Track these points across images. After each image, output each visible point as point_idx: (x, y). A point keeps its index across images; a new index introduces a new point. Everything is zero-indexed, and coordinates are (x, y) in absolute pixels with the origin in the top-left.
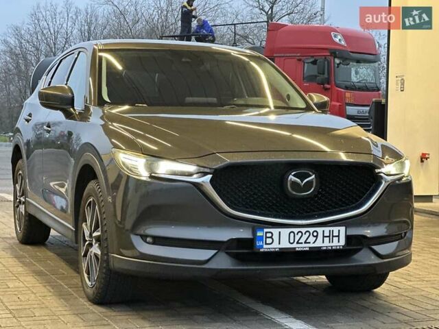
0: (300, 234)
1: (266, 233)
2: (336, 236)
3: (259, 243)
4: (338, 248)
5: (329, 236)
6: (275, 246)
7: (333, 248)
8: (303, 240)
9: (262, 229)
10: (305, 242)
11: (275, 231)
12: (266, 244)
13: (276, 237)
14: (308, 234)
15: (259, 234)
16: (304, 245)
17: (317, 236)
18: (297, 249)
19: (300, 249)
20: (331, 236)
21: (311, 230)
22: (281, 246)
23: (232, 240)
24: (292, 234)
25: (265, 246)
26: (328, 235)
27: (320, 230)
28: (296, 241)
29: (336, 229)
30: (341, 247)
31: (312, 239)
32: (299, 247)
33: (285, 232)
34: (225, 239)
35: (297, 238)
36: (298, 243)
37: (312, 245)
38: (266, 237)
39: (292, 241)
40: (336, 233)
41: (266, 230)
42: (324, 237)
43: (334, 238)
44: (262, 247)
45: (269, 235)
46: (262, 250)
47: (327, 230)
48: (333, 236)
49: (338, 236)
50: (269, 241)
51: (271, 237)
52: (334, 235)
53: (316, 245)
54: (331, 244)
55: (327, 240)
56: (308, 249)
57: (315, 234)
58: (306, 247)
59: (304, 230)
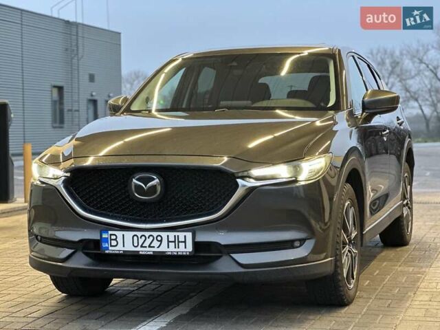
0: (143, 238)
1: (111, 235)
2: (182, 242)
3: (105, 245)
4: (184, 253)
5: (175, 242)
6: (120, 248)
7: (179, 253)
8: (146, 244)
9: (106, 231)
10: (150, 246)
11: (119, 234)
12: (111, 246)
13: (120, 240)
14: (151, 238)
15: (105, 236)
16: (148, 249)
17: (161, 241)
18: (141, 253)
19: (143, 253)
20: (176, 242)
21: (155, 234)
22: (125, 249)
23: (81, 241)
24: (135, 238)
25: (110, 248)
26: (173, 240)
27: (164, 234)
28: (140, 244)
29: (181, 235)
30: (188, 253)
31: (156, 243)
32: (142, 251)
33: (129, 235)
34: (77, 240)
35: (141, 241)
36: (142, 246)
37: (156, 250)
38: (111, 240)
39: (136, 245)
40: (182, 239)
41: (110, 232)
42: (169, 242)
43: (180, 244)
44: (107, 249)
45: (113, 237)
46: (107, 252)
47: (172, 235)
48: (179, 242)
49: (185, 242)
50: (114, 243)
51: (116, 240)
52: (180, 240)
53: (160, 249)
54: (177, 250)
55: (172, 245)
56: (152, 253)
57: (159, 238)
58: (149, 251)
59: (147, 234)
